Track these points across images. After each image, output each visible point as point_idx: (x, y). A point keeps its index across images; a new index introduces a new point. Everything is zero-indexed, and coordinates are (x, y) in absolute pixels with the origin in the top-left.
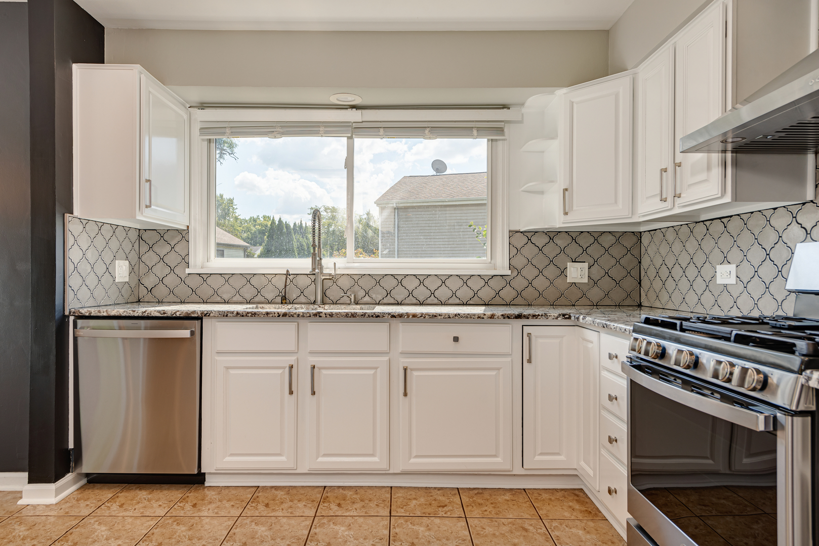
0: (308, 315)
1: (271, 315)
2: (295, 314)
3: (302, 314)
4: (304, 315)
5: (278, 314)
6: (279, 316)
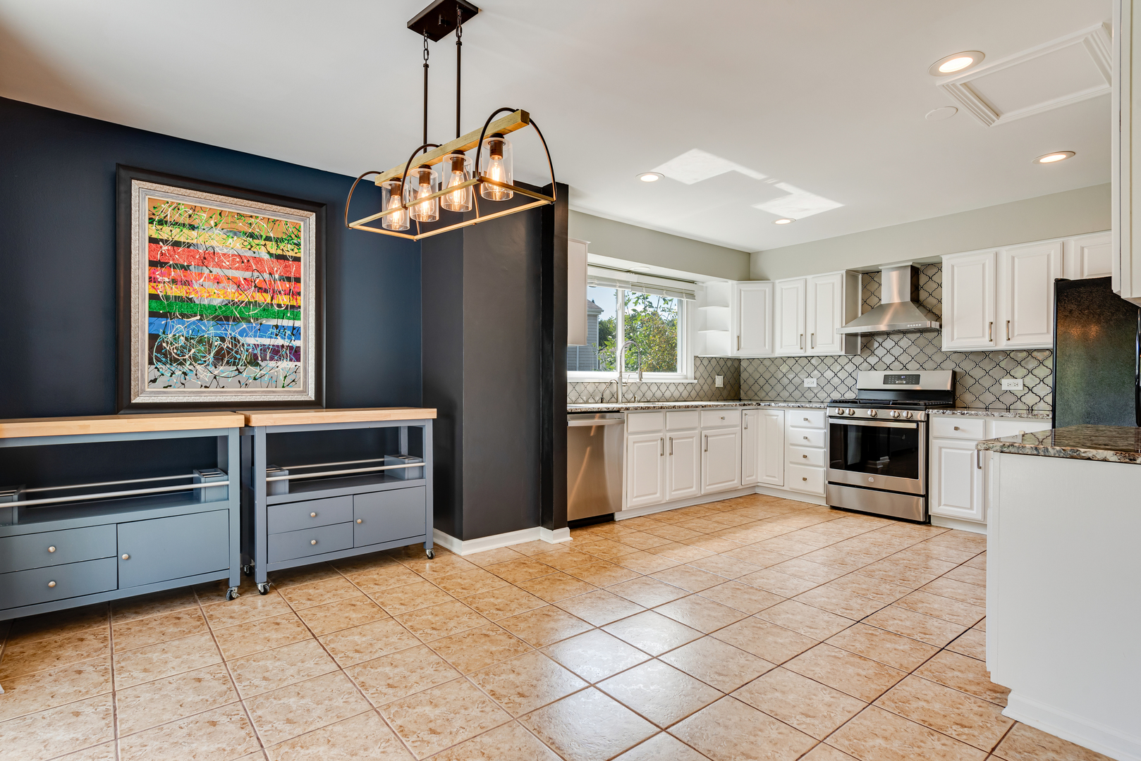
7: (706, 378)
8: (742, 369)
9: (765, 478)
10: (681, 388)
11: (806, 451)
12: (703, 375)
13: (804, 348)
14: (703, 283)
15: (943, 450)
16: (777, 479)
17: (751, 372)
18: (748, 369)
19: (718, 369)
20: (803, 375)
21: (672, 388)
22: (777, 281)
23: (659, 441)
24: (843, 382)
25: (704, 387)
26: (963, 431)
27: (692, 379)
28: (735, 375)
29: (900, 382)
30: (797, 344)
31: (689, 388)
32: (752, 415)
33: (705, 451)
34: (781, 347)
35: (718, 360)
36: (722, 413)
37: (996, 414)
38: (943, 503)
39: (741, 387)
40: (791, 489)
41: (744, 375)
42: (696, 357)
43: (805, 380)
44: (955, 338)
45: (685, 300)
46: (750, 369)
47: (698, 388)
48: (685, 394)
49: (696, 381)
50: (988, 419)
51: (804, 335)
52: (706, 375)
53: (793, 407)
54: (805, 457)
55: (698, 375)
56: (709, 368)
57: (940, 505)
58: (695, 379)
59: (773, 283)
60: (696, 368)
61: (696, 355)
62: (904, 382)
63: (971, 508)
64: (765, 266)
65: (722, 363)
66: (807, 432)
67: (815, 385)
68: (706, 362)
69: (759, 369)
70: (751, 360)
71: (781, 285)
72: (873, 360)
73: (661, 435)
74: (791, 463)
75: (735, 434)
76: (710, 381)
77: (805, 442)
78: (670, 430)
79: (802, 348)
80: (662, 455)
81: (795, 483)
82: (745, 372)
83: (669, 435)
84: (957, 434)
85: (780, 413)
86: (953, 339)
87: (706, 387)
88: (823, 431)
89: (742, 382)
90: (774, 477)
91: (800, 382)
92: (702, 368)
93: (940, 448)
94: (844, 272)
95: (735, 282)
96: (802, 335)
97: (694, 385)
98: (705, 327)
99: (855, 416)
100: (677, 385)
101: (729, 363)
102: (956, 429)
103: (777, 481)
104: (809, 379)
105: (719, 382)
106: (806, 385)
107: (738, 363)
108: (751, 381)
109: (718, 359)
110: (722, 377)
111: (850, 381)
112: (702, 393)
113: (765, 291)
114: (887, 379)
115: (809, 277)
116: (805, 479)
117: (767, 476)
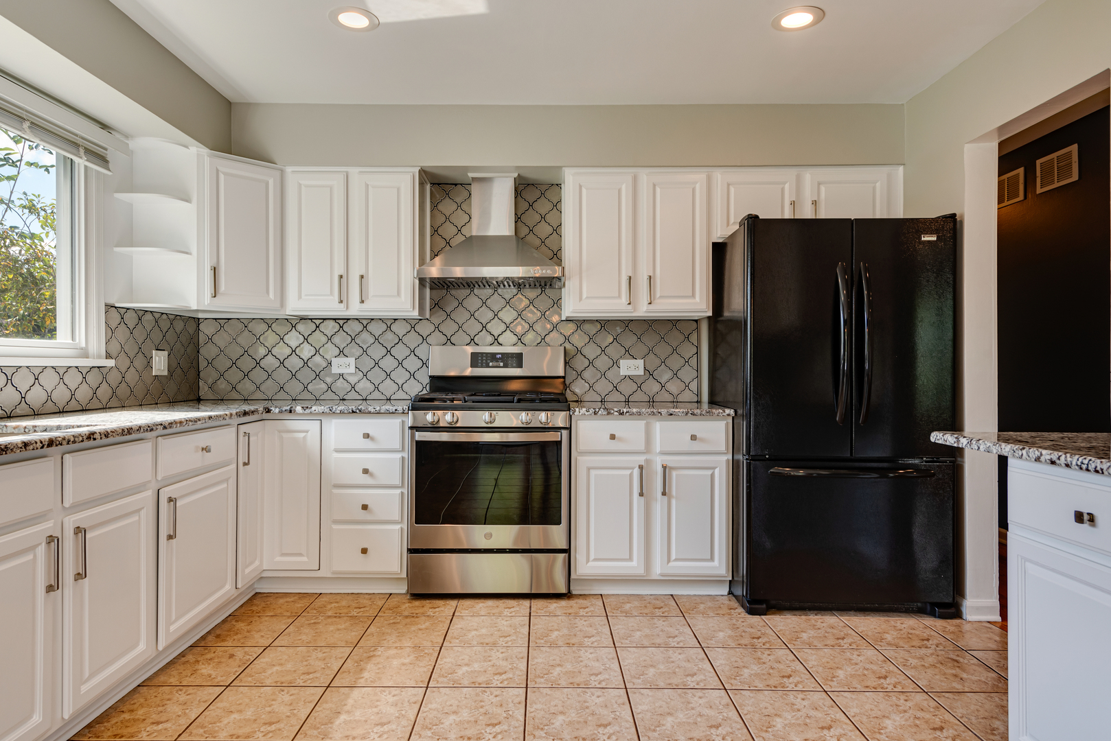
0: (81, 439)
1: (31, 447)
2: (64, 439)
3: (72, 439)
4: (76, 439)
5: (41, 442)
6: (42, 447)
7: (132, 355)
8: (202, 338)
9: (279, 559)
10: (73, 380)
11: (367, 495)
12: (126, 348)
13: (345, 302)
14: (127, 136)
15: (593, 473)
16: (305, 559)
17: (222, 344)
18: (215, 339)
19: (157, 335)
20: (331, 352)
21: (49, 380)
22: (289, 169)
23: (41, 550)
24: (400, 364)
25: (128, 377)
26: (621, 440)
27: (99, 357)
28: (188, 350)
29: (495, 364)
30: (332, 294)
31: (93, 379)
32: (263, 434)
33: (170, 537)
34: (300, 297)
35: (159, 317)
36: (203, 438)
37: (664, 411)
38: (592, 557)
39: (202, 374)
40: (334, 573)
41: (207, 352)
42: (109, 307)
43: (334, 360)
44: (584, 296)
45: (81, 162)
46: (221, 340)
47: (114, 378)
48: (84, 394)
49: (111, 363)
50: (652, 420)
51: (345, 277)
52: (131, 349)
53: (342, 412)
54: (365, 507)
55: (114, 348)
56: (140, 334)
57: (588, 561)
58: (108, 356)
59: (282, 171)
60: (111, 331)
61: (111, 302)
62: (502, 364)
63: (631, 559)
64: (265, 132)
65: (165, 325)
66: (368, 459)
67: (352, 369)
68: (131, 319)
69: (239, 340)
70: (223, 322)
71: (297, 177)
72: (449, 327)
73: (48, 527)
74: (336, 522)
75: (227, 480)
76: (139, 362)
77: (366, 480)
78: (77, 507)
79: (341, 302)
80: (50, 589)
81: (344, 560)
82: (210, 344)
83: (71, 522)
84: (613, 446)
85: (313, 426)
86: (581, 299)
87: (132, 377)
88: (399, 456)
89: (203, 364)
90: (300, 555)
91: (325, 364)
92: (122, 333)
93: (589, 469)
94: (416, 170)
95: (205, 151)
96: (341, 277)
97: (104, 371)
98: (130, 238)
99: (458, 425)
100: (61, 373)
101: (179, 326)
102: (613, 437)
103: (305, 561)
104: (342, 360)
105: (160, 363)
106: (335, 370)
107: (195, 326)
108: (223, 363)
109: (157, 316)
110: (166, 353)
111: (412, 363)
112: (123, 390)
113: (267, 184)
114: (476, 359)
115: (354, 171)
116: (364, 551)
117: (283, 555)
